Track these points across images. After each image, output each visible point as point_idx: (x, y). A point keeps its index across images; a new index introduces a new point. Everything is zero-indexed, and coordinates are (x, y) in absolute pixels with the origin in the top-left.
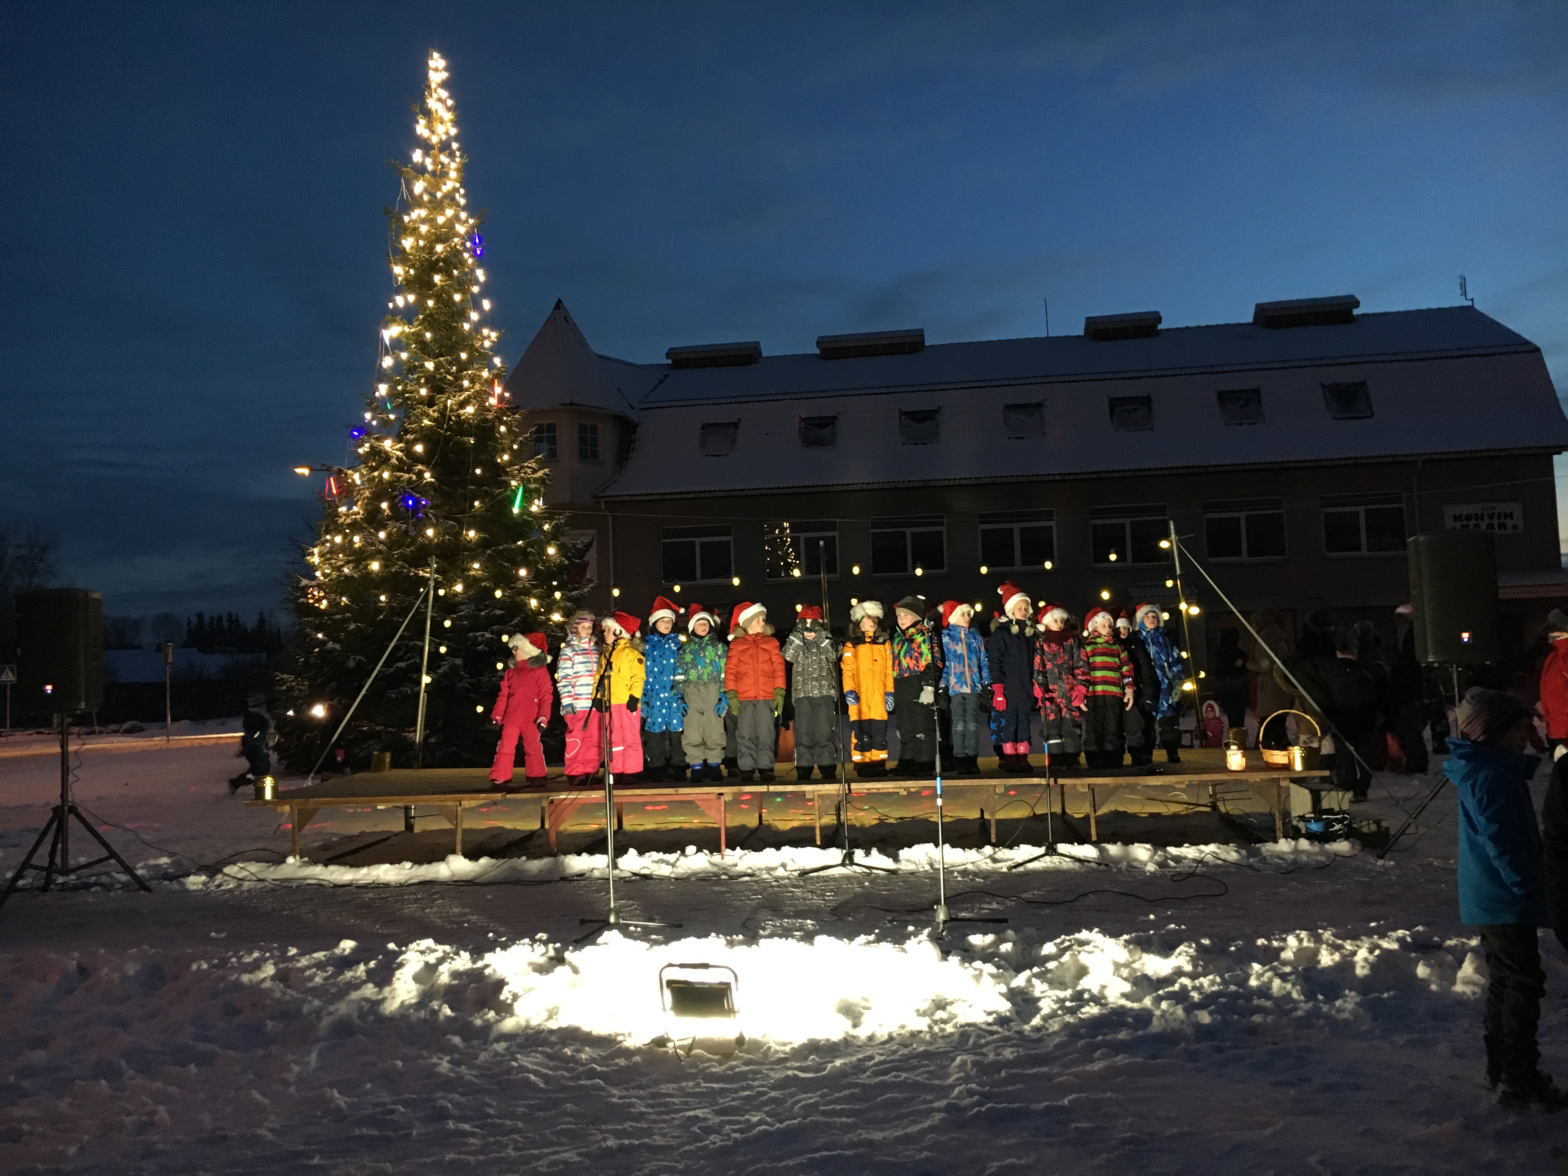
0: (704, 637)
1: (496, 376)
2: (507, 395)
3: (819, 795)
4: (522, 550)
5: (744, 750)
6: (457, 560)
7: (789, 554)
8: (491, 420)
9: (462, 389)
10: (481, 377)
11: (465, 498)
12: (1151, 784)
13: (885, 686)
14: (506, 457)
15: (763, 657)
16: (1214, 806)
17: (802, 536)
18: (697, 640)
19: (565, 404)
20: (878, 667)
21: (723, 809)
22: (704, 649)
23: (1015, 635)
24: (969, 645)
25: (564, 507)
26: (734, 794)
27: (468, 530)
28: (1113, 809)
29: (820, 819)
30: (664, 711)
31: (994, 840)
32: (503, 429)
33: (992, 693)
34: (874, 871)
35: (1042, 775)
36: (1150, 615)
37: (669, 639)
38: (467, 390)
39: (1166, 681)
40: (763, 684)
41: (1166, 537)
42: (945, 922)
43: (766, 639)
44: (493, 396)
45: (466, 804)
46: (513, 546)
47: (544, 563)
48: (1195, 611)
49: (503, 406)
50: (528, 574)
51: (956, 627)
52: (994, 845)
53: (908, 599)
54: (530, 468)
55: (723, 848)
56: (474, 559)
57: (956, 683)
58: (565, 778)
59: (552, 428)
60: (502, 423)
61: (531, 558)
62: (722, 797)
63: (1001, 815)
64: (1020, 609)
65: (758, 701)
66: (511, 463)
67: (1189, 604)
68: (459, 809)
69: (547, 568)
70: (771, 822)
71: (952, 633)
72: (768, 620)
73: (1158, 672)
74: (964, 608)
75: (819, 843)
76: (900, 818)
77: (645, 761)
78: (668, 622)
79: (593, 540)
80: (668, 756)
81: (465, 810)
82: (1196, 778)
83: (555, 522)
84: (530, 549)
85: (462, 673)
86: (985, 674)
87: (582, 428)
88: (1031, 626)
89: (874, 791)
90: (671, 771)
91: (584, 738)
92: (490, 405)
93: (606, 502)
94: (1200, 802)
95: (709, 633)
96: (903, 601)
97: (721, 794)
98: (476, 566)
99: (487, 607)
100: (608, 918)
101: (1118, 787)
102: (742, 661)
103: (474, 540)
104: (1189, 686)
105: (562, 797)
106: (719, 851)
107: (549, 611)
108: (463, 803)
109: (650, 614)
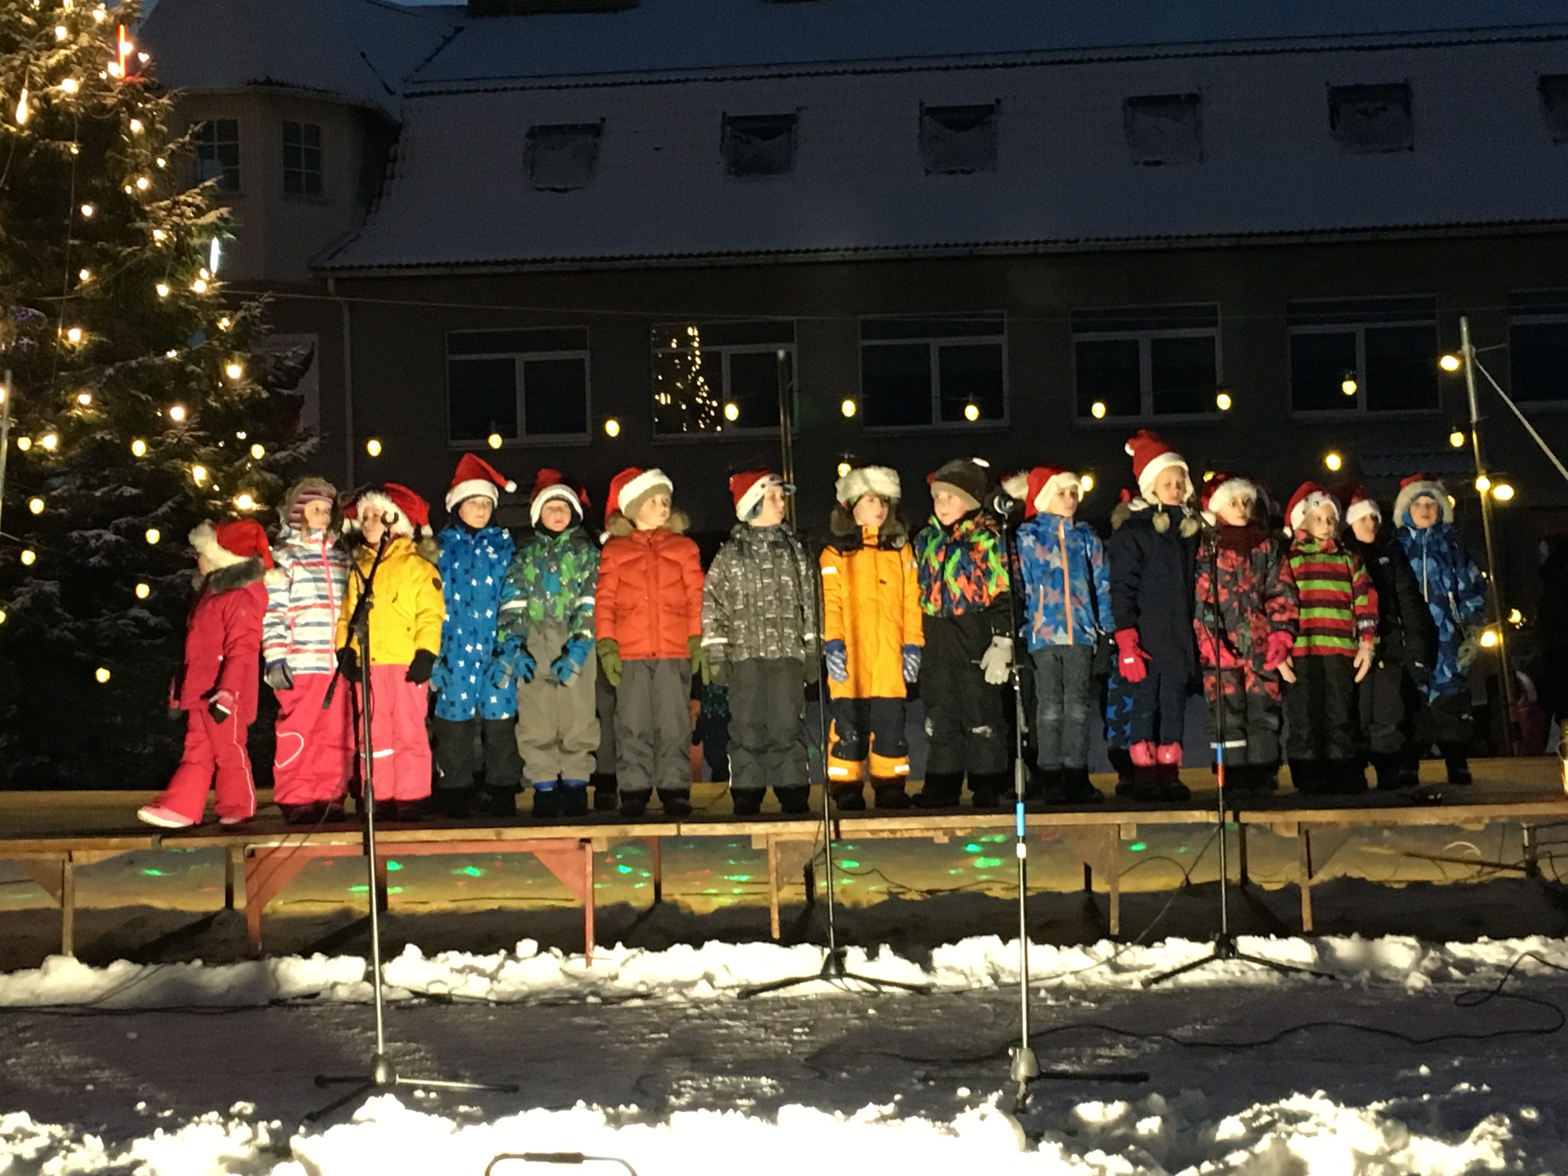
0: (559, 533)
1: (123, 19)
2: (144, 57)
3: (777, 844)
4: (177, 368)
5: (628, 756)
6: (47, 387)
7: (698, 388)
8: (112, 109)
9: (52, 44)
10: (90, 20)
11: (59, 262)
12: (1418, 822)
13: (902, 631)
14: (143, 183)
15: (667, 575)
16: (1532, 868)
17: (727, 351)
18: (546, 539)
19: (255, 82)
20: (887, 596)
21: (589, 869)
22: (557, 558)
23: (1161, 535)
24: (1073, 555)
25: (262, 286)
26: (610, 839)
27: (67, 326)
28: (1340, 874)
29: (779, 889)
30: (473, 679)
31: (1115, 930)
32: (136, 126)
33: (1116, 650)
34: (885, 989)
35: (1209, 805)
36: (1423, 500)
37: (484, 537)
38: (64, 45)
39: (1451, 628)
40: (667, 628)
41: (1454, 348)
42: (1029, 1080)
43: (674, 540)
44: (116, 59)
45: (82, 857)
46: (158, 361)
47: (219, 397)
48: (1505, 493)
49: (139, 80)
50: (188, 417)
51: (1048, 517)
52: (1117, 940)
53: (955, 466)
54: (189, 205)
55: (590, 943)
56: (79, 385)
57: (1044, 624)
58: (276, 810)
59: (229, 129)
60: (134, 114)
61: (193, 384)
62: (588, 847)
63: (1128, 885)
64: (1168, 485)
65: (658, 662)
66: (152, 196)
67: (1494, 479)
68: (68, 867)
69: (225, 404)
70: (678, 897)
71: (1041, 529)
72: (677, 502)
73: (1434, 610)
74: (1062, 481)
75: (776, 935)
76: (929, 892)
77: (435, 776)
78: (483, 506)
79: (312, 353)
80: (478, 768)
81: (81, 871)
82: (1504, 812)
83: (240, 314)
84: (191, 368)
85: (58, 610)
86: (1104, 611)
87: (291, 132)
88: (1193, 517)
89: (885, 835)
90: (485, 796)
91: (313, 732)
92: (110, 78)
93: (338, 281)
94: (1504, 862)
95: (569, 526)
96: (945, 470)
97: (587, 841)
98: (85, 399)
99: (105, 481)
100: (373, 1073)
101: (1356, 830)
102: (627, 585)
103: (79, 348)
104: (1490, 639)
105: (274, 844)
106: (581, 949)
107: (231, 489)
108: (76, 855)
109: (449, 487)
